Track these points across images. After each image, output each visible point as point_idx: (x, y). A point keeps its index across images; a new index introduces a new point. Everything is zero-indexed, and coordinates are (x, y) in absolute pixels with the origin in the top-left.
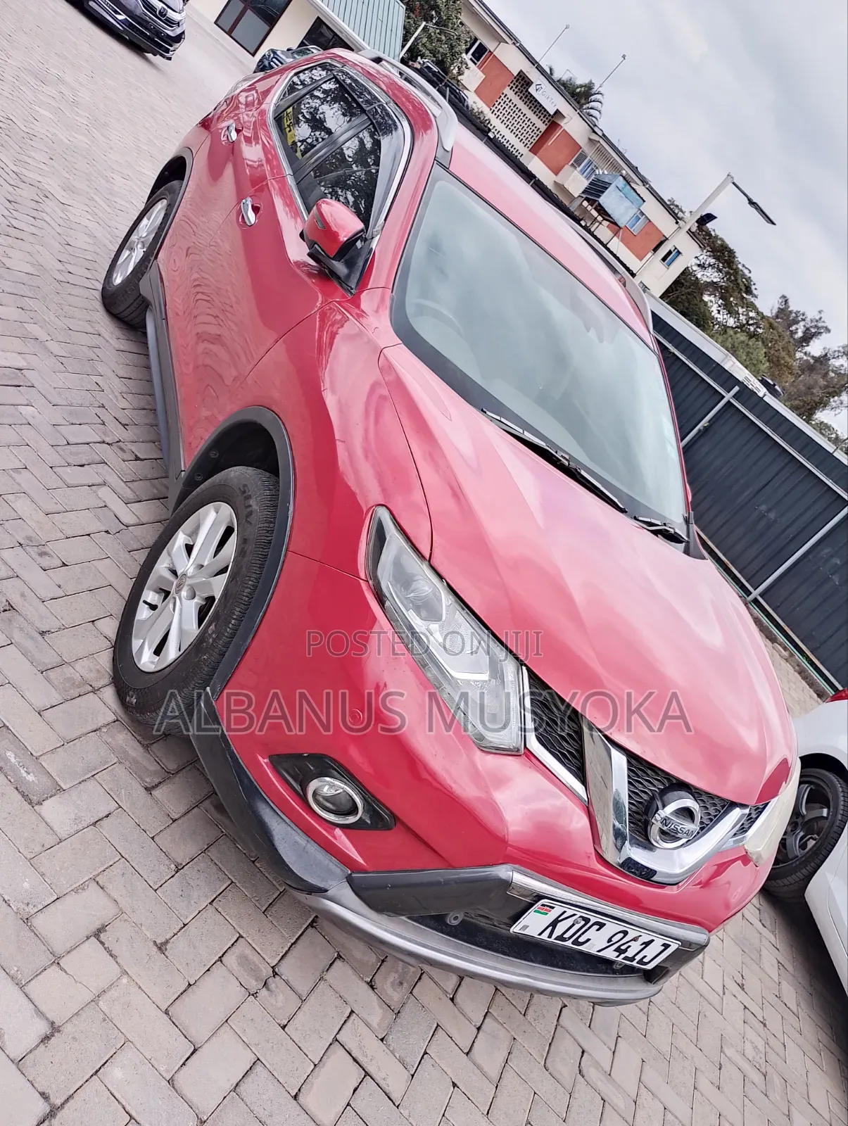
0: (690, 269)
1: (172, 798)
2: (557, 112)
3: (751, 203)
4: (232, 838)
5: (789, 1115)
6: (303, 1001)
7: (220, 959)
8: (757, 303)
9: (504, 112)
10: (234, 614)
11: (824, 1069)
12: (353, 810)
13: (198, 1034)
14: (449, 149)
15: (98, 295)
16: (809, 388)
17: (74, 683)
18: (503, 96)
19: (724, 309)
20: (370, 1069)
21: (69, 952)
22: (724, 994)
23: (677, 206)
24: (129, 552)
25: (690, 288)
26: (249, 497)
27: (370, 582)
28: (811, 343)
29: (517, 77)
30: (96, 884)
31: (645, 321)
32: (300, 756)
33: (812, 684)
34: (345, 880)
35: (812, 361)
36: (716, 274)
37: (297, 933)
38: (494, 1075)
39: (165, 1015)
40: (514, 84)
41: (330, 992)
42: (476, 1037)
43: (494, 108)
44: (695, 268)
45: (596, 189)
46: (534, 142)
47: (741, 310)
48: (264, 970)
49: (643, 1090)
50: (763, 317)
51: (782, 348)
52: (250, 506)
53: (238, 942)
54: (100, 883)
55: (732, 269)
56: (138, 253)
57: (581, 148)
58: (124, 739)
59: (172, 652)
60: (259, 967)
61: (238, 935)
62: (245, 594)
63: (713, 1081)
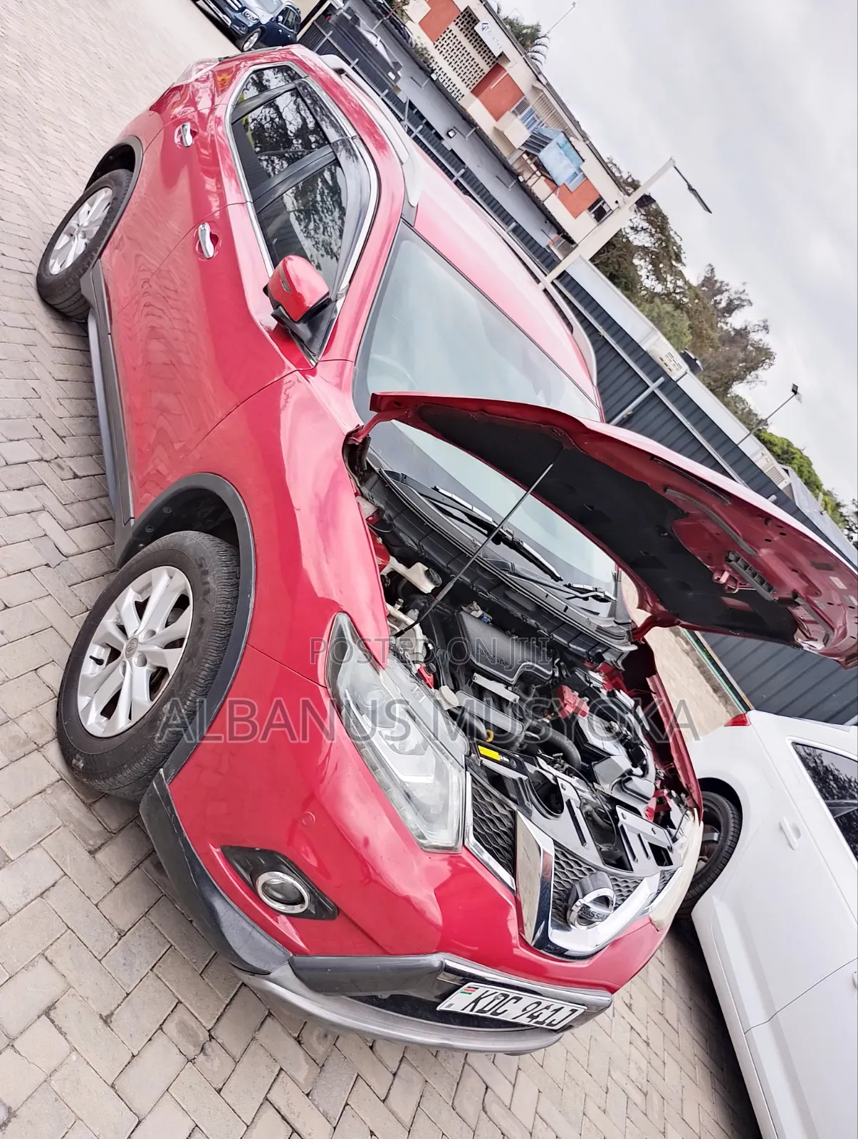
0: (623, 230)
1: (115, 859)
2: (502, 55)
3: (691, 189)
4: (171, 899)
5: (664, 1132)
6: (237, 1063)
7: (161, 1028)
8: (685, 271)
9: (447, 48)
10: (189, 695)
11: (698, 1083)
12: (301, 900)
13: (142, 1105)
14: (414, 204)
15: (33, 280)
16: (728, 361)
17: (19, 742)
18: (448, 31)
19: (653, 275)
20: (297, 1126)
21: (22, 1033)
22: (614, 1016)
23: (615, 165)
24: (69, 586)
25: (622, 250)
26: (206, 573)
27: (329, 690)
28: (734, 314)
29: (464, 13)
30: (44, 958)
31: (589, 372)
32: (253, 850)
33: (709, 679)
34: (287, 962)
35: (733, 333)
36: (648, 239)
37: (230, 993)
38: (407, 1121)
39: (112, 1090)
40: (460, 20)
41: (261, 1051)
42: (392, 1084)
43: (437, 43)
44: (628, 230)
45: (536, 143)
46: (477, 83)
47: (669, 278)
48: (201, 1035)
49: (538, 1120)
50: (690, 287)
51: (706, 320)
52: (208, 583)
53: (178, 1008)
54: (49, 957)
55: (664, 235)
56: (78, 246)
57: (524, 95)
58: (68, 800)
59: (121, 721)
60: (196, 1033)
61: (177, 1001)
62: (201, 677)
63: (601, 1106)
